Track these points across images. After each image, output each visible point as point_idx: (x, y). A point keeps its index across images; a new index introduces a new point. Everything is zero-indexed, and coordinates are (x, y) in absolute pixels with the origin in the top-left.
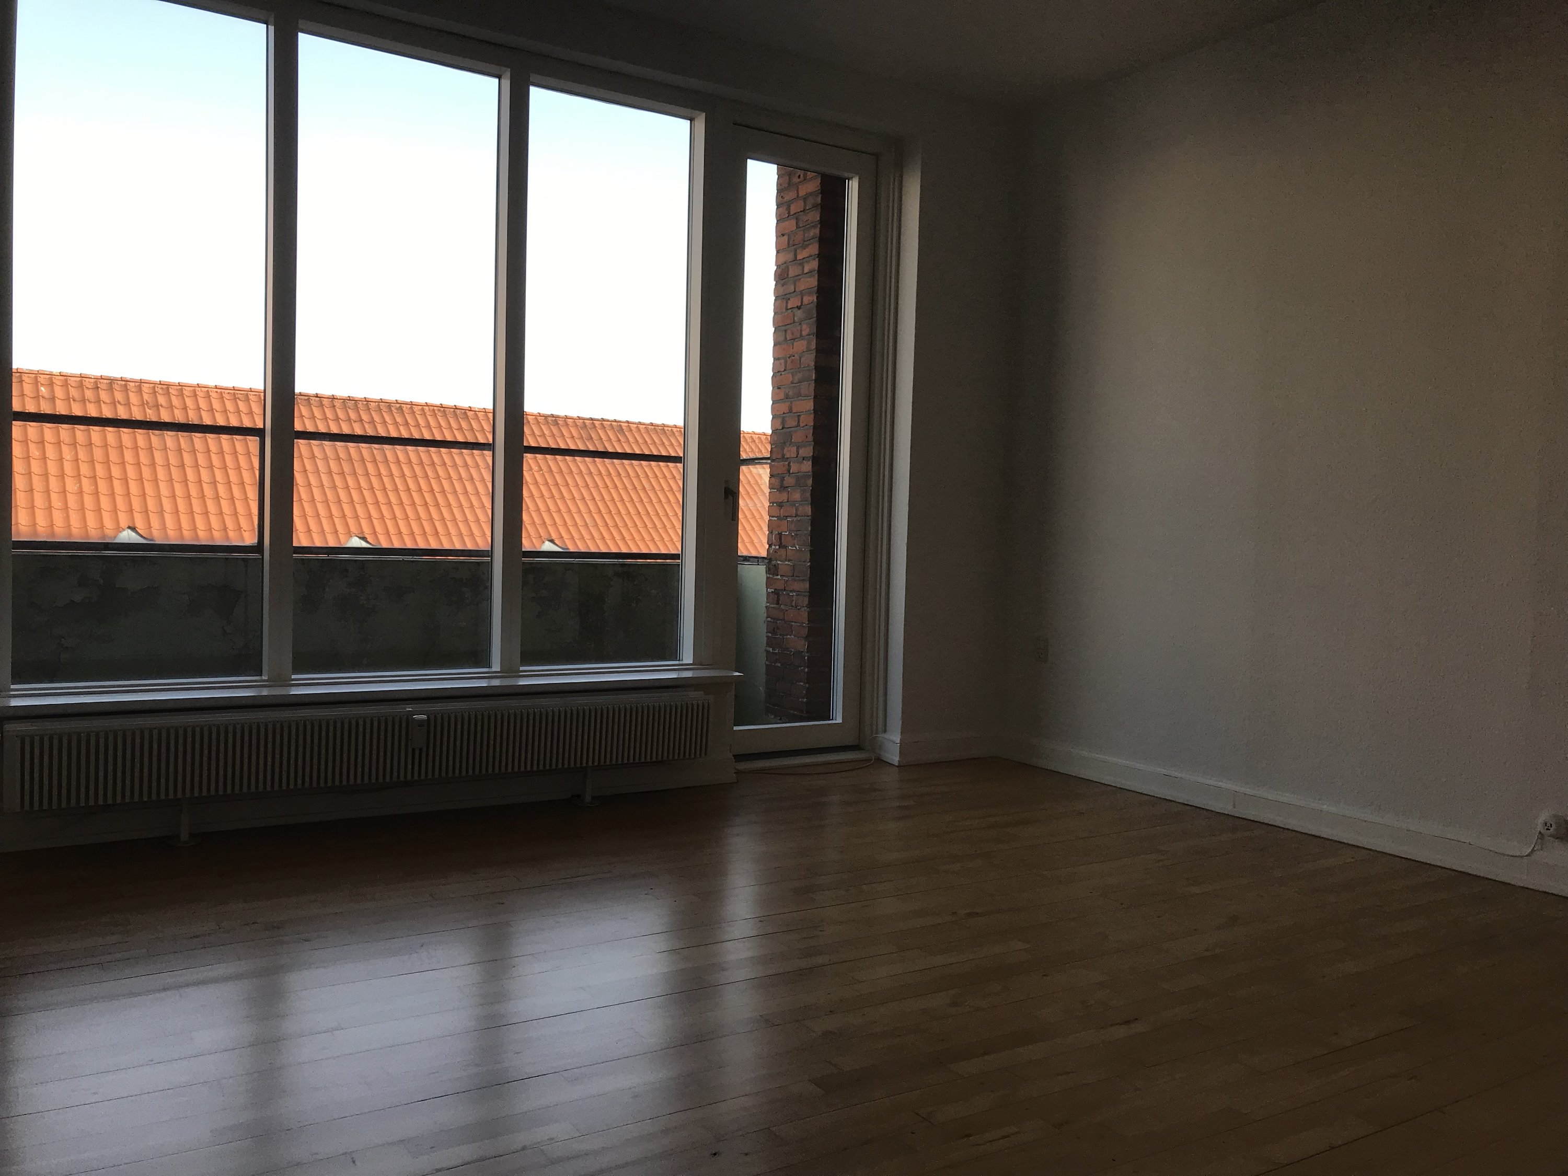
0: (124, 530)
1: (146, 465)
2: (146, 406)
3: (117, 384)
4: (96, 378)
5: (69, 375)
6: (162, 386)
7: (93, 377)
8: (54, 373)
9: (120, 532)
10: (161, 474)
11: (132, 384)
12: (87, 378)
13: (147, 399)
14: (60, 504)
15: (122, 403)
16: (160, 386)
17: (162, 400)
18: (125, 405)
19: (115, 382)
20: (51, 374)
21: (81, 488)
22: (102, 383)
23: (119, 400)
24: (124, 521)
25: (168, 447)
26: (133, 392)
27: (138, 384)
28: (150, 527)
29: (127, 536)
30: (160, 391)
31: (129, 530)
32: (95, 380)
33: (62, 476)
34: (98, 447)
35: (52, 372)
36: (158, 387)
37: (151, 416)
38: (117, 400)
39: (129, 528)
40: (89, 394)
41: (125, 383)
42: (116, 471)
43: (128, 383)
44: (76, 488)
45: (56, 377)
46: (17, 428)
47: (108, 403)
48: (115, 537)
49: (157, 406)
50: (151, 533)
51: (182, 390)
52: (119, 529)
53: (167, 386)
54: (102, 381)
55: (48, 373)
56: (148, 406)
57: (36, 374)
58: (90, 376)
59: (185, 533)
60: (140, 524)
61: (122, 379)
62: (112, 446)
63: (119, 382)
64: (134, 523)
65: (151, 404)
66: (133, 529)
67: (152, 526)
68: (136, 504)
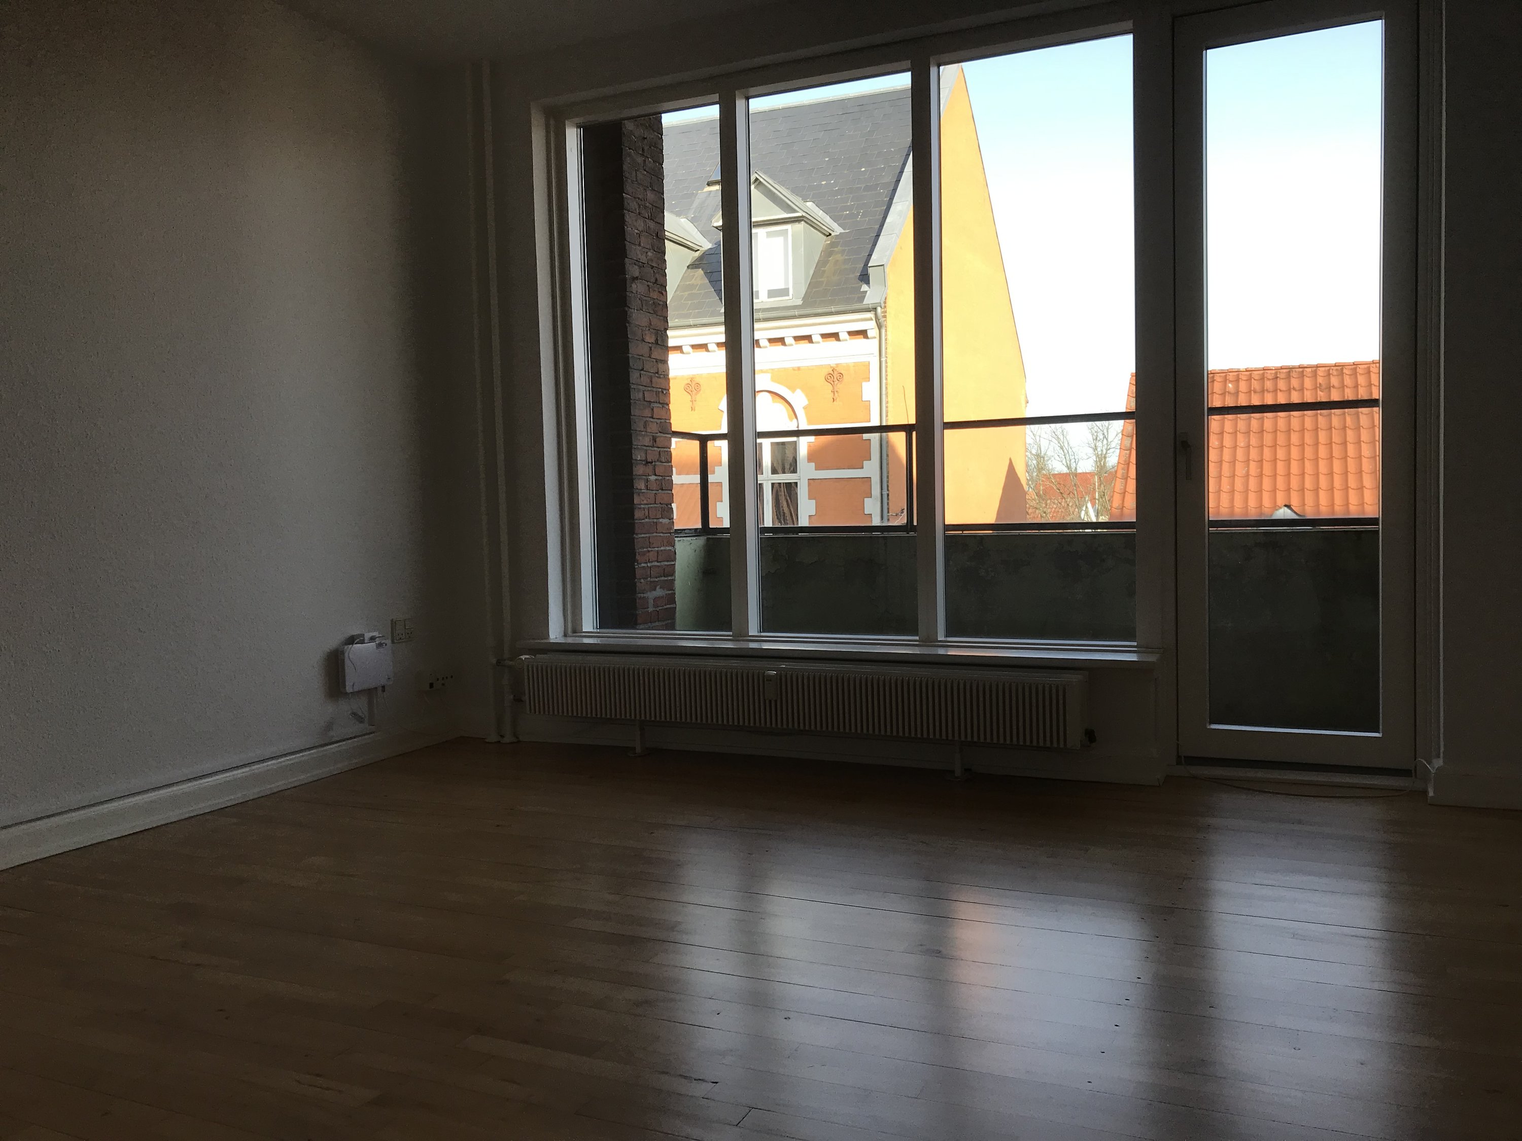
0: (1280, 508)
1: (1309, 445)
2: (1318, 389)
3: (1296, 372)
4: (1277, 369)
5: (1253, 369)
6: (1337, 368)
7: (1274, 368)
8: (1241, 370)
9: (1277, 510)
10: (1323, 452)
11: (1309, 370)
12: (1269, 370)
13: (1321, 382)
14: (1228, 487)
15: (1297, 389)
16: (1335, 368)
17: (1334, 381)
18: (1299, 390)
19: (1294, 370)
20: (1238, 371)
21: (1248, 471)
22: (1283, 373)
23: (1295, 386)
24: (1281, 499)
25: (1333, 426)
26: (1309, 377)
27: (1315, 368)
28: (1304, 505)
29: (1283, 513)
30: (1335, 373)
31: (1286, 508)
32: (1276, 371)
33: (1233, 462)
34: (1269, 432)
35: (1239, 369)
36: (1332, 370)
37: (1322, 397)
38: (1292, 387)
39: (1286, 506)
40: (1269, 385)
41: (1302, 369)
42: (1281, 454)
43: (1305, 369)
44: (1244, 472)
45: (1243, 373)
46: (1214, 422)
47: (1284, 391)
48: (1271, 515)
49: (1329, 387)
50: (1304, 509)
51: (1355, 369)
52: (1276, 507)
53: (1340, 367)
54: (1281, 371)
55: (1236, 370)
56: (1320, 389)
57: (1226, 373)
58: (1271, 368)
59: (1337, 508)
60: (1295, 503)
61: (1300, 367)
62: (1281, 430)
63: (1297, 370)
64: (1290, 502)
65: (1324, 386)
66: (1288, 506)
67: (1306, 503)
68: (1295, 483)
